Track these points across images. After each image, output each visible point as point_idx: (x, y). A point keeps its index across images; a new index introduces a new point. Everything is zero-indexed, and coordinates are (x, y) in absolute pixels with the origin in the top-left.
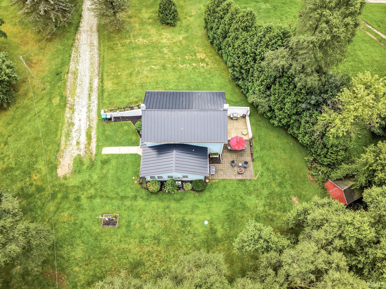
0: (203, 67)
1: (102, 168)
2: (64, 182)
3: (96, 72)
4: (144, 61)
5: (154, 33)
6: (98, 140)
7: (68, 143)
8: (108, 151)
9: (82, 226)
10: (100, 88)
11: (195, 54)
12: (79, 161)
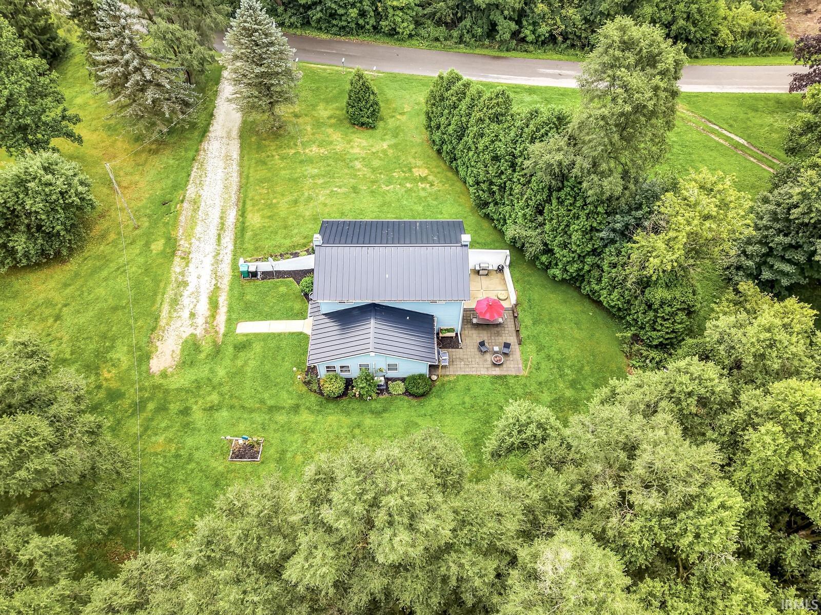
0: (423, 189)
1: (235, 357)
2: (161, 381)
3: (234, 198)
4: (321, 181)
5: (339, 139)
6: (230, 310)
7: (175, 314)
8: (246, 328)
9: (190, 459)
10: (238, 225)
11: (410, 170)
12: (192, 347)
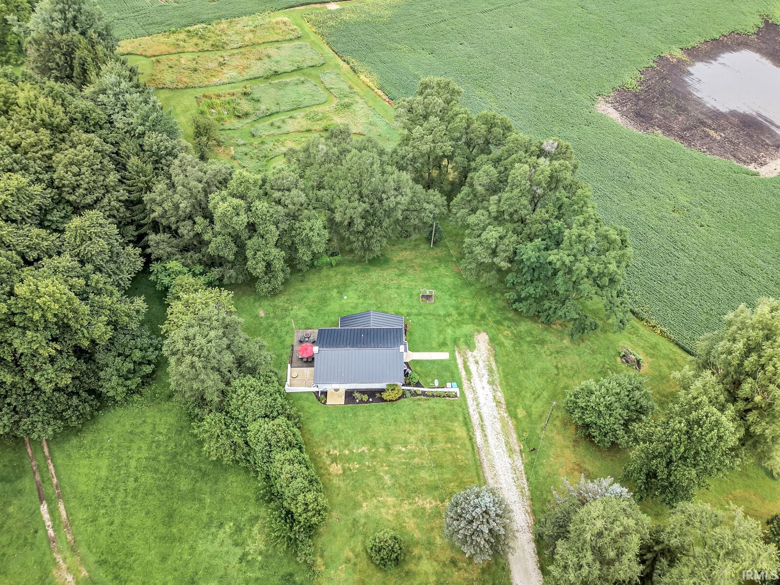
0: (335, 448)
2: (478, 328)
3: (483, 454)
4: (416, 460)
5: (407, 520)
6: (456, 366)
7: (487, 363)
11: (344, 471)
12: (470, 346)
